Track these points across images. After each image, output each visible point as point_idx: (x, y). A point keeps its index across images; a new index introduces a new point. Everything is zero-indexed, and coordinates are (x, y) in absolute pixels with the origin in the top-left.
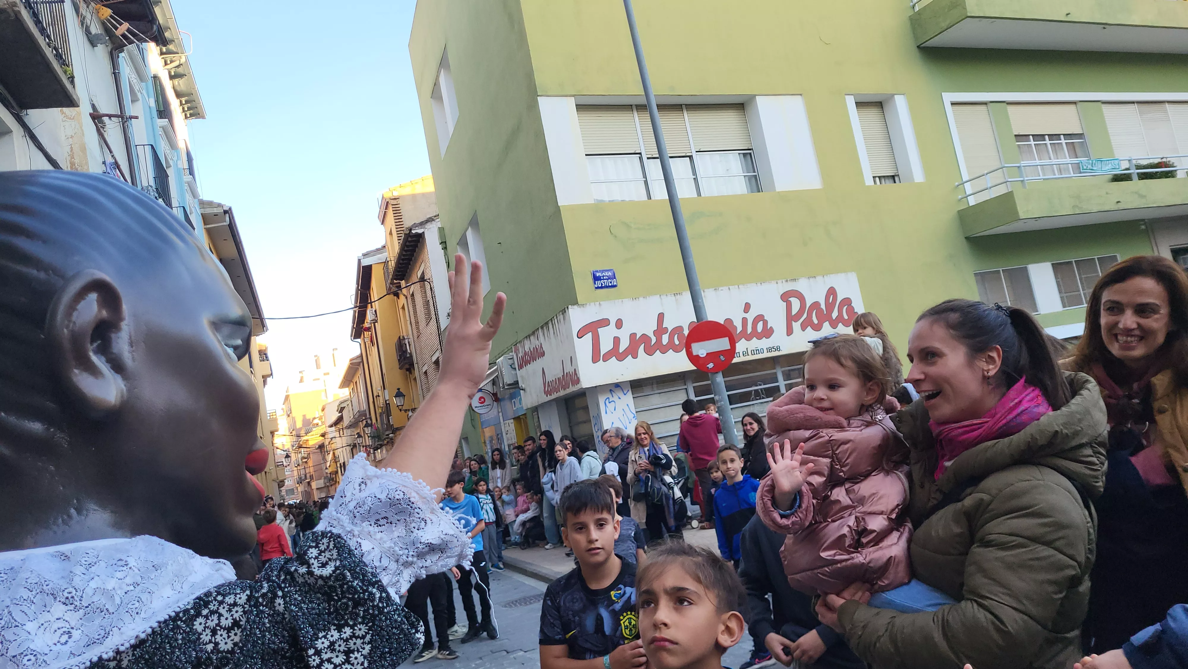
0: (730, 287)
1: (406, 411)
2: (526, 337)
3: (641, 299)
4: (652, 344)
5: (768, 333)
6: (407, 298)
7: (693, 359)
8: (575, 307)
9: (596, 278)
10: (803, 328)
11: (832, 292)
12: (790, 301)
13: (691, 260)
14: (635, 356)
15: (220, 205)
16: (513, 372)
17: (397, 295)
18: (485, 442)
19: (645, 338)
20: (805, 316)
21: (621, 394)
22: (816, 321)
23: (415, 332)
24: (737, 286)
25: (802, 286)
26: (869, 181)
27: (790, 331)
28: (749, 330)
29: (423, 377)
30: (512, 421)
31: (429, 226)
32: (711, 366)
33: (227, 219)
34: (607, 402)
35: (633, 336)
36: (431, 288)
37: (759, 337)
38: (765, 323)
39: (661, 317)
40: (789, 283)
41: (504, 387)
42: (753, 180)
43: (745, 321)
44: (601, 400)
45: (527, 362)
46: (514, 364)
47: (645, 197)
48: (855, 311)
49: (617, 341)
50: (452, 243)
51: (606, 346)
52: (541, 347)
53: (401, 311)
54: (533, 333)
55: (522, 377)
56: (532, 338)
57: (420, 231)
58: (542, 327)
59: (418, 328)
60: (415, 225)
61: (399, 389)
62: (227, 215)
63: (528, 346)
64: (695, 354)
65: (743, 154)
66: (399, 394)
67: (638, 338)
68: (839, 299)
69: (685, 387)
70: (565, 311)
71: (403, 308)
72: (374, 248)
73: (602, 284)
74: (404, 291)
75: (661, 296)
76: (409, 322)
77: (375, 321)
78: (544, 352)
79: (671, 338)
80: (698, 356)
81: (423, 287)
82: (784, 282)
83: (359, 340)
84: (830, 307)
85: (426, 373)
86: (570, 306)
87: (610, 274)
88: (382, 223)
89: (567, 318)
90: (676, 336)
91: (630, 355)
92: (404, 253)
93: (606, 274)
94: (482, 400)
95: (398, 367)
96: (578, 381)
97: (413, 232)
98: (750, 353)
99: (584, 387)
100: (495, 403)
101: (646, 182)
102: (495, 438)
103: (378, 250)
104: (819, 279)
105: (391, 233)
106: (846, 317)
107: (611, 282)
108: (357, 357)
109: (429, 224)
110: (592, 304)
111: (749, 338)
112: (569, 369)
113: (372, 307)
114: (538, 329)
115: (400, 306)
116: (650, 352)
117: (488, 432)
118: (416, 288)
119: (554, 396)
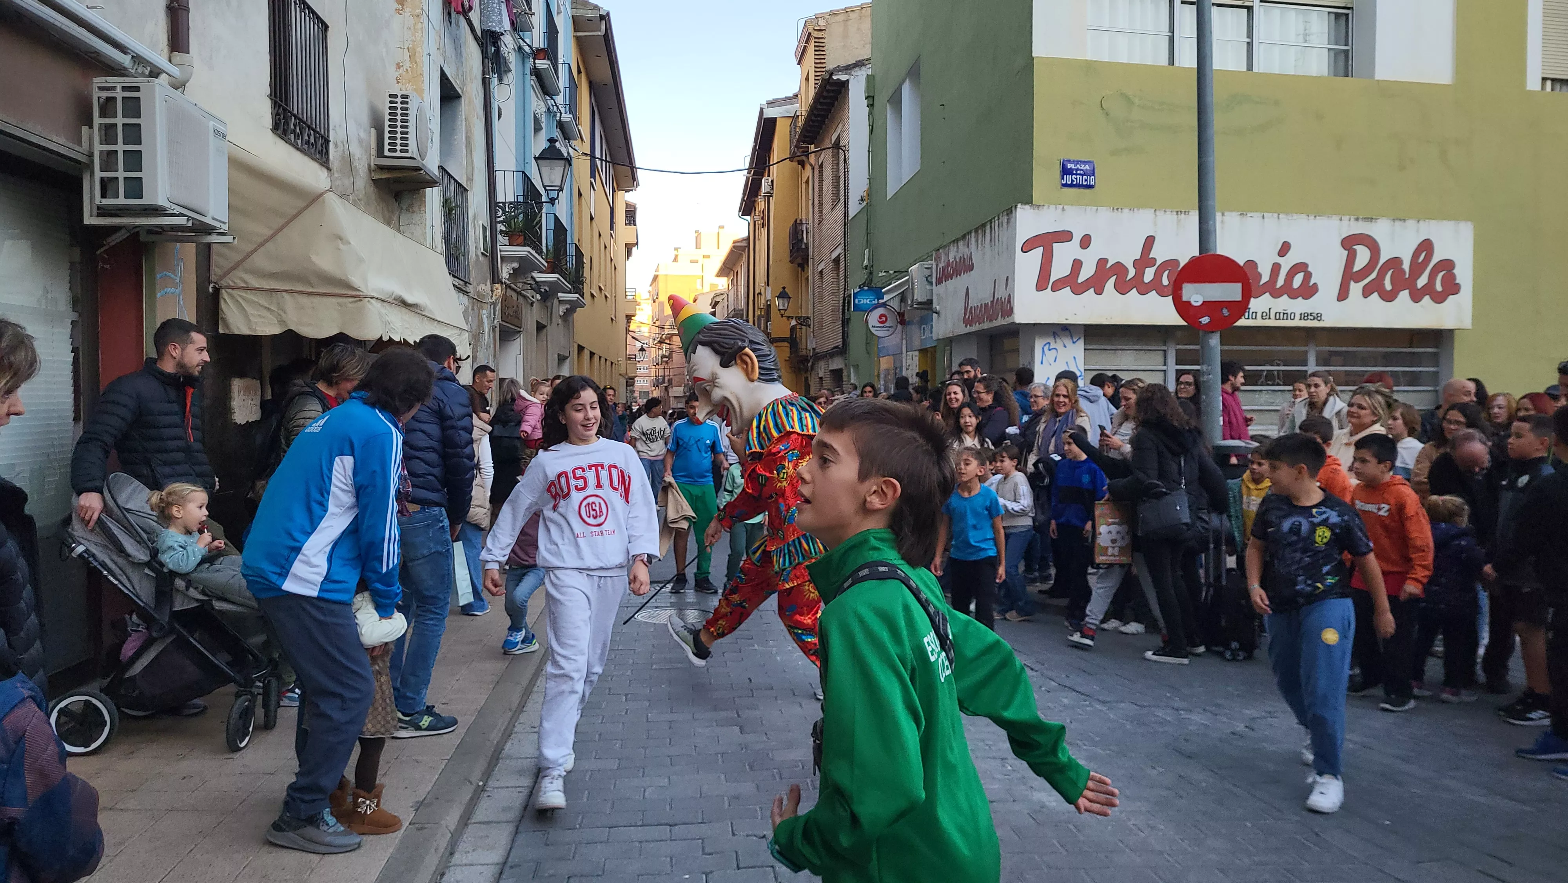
0: (1266, 215)
1: (789, 318)
2: (954, 241)
3: (1126, 211)
4: (1128, 278)
5: (1308, 291)
6: (813, 169)
7: (1182, 307)
8: (1027, 207)
9: (1065, 171)
10: (1367, 292)
11: (1426, 246)
12: (1355, 251)
13: (1211, 159)
14: (1099, 292)
15: (596, 8)
16: (928, 287)
17: (802, 164)
18: (878, 376)
19: (1119, 268)
20: (1373, 276)
21: (1068, 342)
22: (1388, 286)
23: (817, 216)
24: (1276, 215)
25: (1379, 231)
26: (1533, 83)
27: (1343, 295)
28: (1280, 282)
29: (817, 278)
30: (917, 353)
31: (856, 72)
32: (1205, 320)
33: (603, 27)
34: (1046, 348)
35: (1102, 262)
36: (845, 160)
37: (1294, 294)
38: (1308, 276)
39: (1150, 242)
40: (1360, 223)
41: (912, 306)
42: (1342, 56)
43: (1276, 268)
44: (1039, 344)
45: (950, 277)
46: (931, 276)
47: (1164, 61)
48: (1457, 281)
49: (1077, 265)
50: (881, 99)
51: (1060, 269)
52: (971, 258)
53: (804, 185)
54: (964, 237)
55: (938, 295)
56: (961, 244)
57: (844, 78)
58: (976, 231)
59: (821, 212)
60: (839, 69)
61: (784, 288)
62: (603, 22)
63: (953, 254)
64: (1185, 299)
65: (1336, 14)
66: (783, 295)
67: (1108, 266)
68: (1435, 260)
69: (1165, 348)
70: (1011, 212)
71: (807, 182)
72: (783, 96)
73: (1072, 181)
74: (812, 158)
75: (1157, 212)
76: (811, 202)
77: (769, 195)
78: (973, 265)
79: (1158, 275)
80: (1189, 303)
81: (836, 157)
82: (1352, 219)
83: (748, 218)
84: (1417, 268)
85: (821, 272)
86: (1019, 205)
87: (1087, 167)
88: (799, 63)
89: (1012, 220)
90: (1166, 273)
91: (1092, 289)
92: (819, 107)
93: (1083, 167)
94: (883, 319)
95: (789, 259)
96: (1010, 312)
97: (835, 77)
98: (1272, 316)
99: (1017, 322)
100: (899, 326)
101: (1171, 40)
102: (892, 372)
103: (787, 98)
104: (1411, 223)
105: (807, 79)
106: (1439, 288)
107: (1086, 180)
108: (743, 240)
109: (857, 69)
110: (1052, 207)
111: (1276, 294)
112: (1001, 293)
113: (769, 176)
114: (970, 232)
115: (804, 180)
116: (1122, 288)
117: (885, 363)
118: (826, 157)
119: (976, 328)
